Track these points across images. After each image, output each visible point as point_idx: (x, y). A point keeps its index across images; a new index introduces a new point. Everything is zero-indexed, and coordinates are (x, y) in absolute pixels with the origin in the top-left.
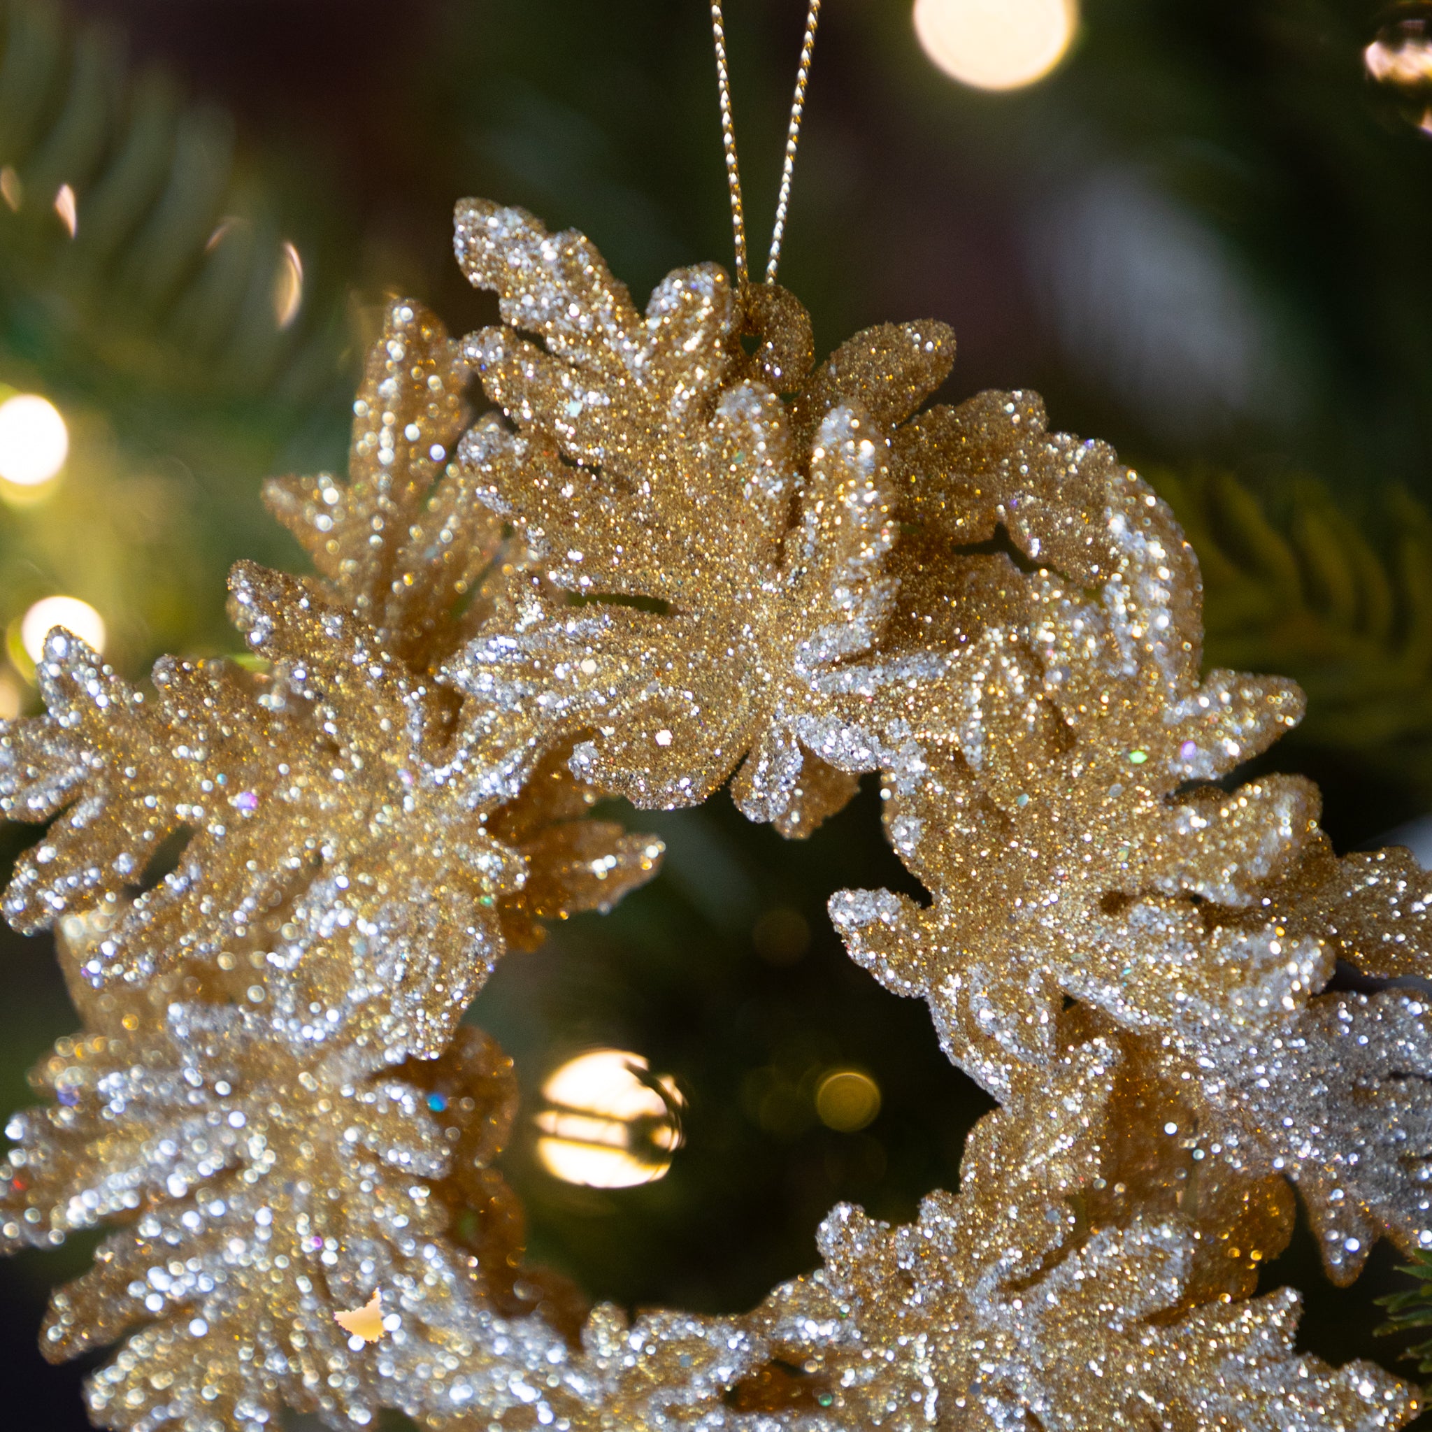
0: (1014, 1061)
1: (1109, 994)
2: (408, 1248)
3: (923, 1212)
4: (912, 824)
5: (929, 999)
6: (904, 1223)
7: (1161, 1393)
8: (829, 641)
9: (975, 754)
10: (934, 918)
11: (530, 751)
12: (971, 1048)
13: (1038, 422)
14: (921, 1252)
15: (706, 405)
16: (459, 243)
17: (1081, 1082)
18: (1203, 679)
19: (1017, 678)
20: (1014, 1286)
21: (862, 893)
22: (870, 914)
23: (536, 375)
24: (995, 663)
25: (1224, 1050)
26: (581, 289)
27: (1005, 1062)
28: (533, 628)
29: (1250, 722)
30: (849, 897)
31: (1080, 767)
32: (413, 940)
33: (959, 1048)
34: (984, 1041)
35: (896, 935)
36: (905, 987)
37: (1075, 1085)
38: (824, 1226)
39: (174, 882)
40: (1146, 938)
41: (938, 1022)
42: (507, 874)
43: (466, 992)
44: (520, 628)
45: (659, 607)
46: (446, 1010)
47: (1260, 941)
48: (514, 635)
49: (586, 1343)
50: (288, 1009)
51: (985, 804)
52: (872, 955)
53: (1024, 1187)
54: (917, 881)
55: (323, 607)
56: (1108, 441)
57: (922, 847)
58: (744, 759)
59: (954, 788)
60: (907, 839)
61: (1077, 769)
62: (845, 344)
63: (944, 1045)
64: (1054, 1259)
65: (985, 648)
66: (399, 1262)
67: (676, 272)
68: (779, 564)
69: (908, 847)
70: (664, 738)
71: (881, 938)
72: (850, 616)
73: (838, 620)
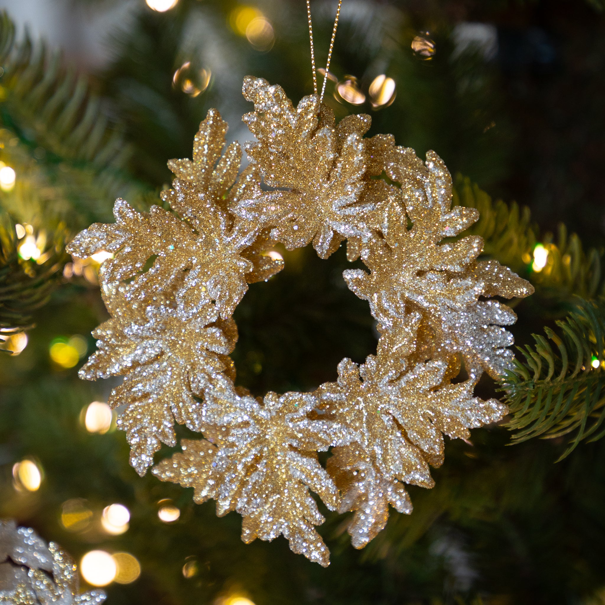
0: (394, 318)
1: (420, 298)
2: (213, 376)
3: (367, 361)
4: (367, 251)
5: (369, 301)
6: (362, 364)
7: (433, 411)
8: (343, 200)
9: (385, 231)
10: (372, 277)
11: (256, 232)
12: (381, 314)
13: (392, 143)
14: (367, 372)
15: (313, 134)
16: (244, 88)
17: (410, 324)
18: (451, 209)
19: (398, 209)
20: (391, 382)
21: (352, 270)
22: (355, 276)
23: (265, 125)
24: (392, 205)
25: (449, 315)
26: (279, 101)
27: (390, 318)
28: (258, 198)
29: (465, 220)
30: (349, 271)
31: (413, 235)
32: (222, 285)
33: (378, 315)
34: (385, 312)
35: (362, 282)
36: (363, 297)
37: (409, 325)
38: (340, 365)
39: (152, 271)
40: (431, 283)
41: (372, 307)
42: (248, 268)
43: (237, 300)
44: (254, 197)
45: (295, 191)
46: (232, 305)
47: (466, 281)
48: (252, 199)
49: (265, 402)
50: (182, 307)
51: (386, 246)
52: (355, 288)
53: (393, 354)
54: (367, 267)
55: (199, 192)
56: (413, 148)
57: (369, 257)
58: (317, 234)
59: (378, 241)
60: (365, 255)
61: (412, 235)
62: (343, 120)
63: (373, 313)
64: (402, 374)
65: (388, 202)
66: (210, 380)
67: (306, 97)
68: (328, 179)
69: (366, 257)
70: (296, 228)
71: (358, 282)
72: (350, 193)
73: (346, 194)
